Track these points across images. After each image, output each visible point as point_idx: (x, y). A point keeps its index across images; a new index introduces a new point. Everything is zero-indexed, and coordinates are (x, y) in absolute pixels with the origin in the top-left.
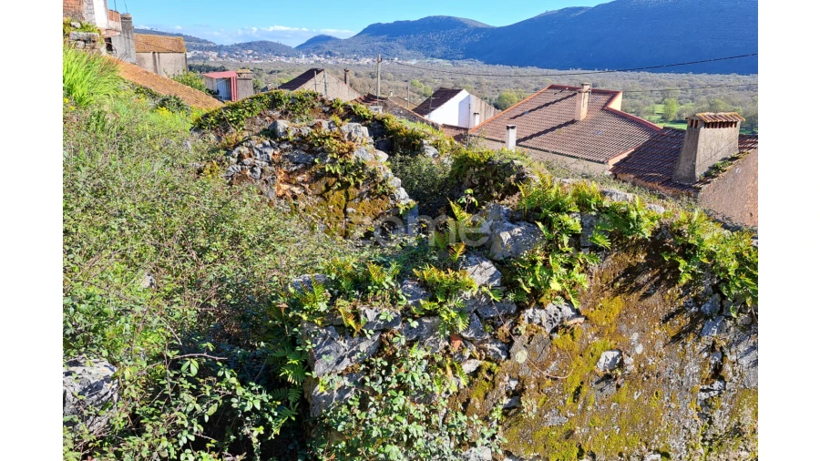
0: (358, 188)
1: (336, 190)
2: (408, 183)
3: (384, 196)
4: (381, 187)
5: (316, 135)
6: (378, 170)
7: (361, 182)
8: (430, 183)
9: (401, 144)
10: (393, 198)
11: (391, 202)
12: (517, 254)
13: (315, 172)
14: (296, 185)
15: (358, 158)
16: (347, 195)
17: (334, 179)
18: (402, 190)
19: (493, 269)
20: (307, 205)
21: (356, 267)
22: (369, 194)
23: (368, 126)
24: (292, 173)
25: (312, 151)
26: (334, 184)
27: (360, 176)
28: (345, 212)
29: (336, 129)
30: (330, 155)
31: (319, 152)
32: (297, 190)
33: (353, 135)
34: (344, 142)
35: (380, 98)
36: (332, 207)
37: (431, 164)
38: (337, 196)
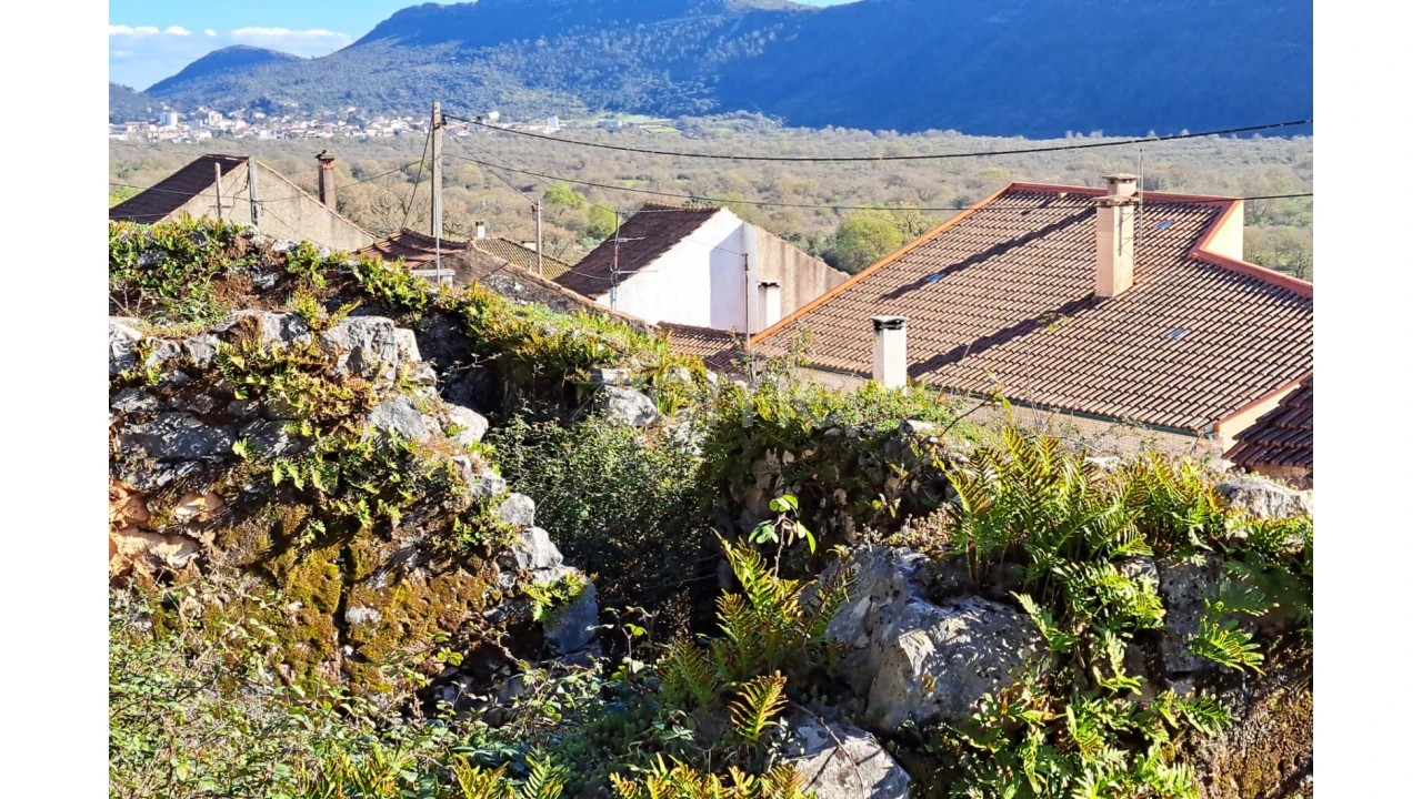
0: (386, 538)
1: (308, 548)
2: (557, 515)
3: (477, 560)
4: (467, 529)
5: (239, 361)
6: (453, 470)
7: (396, 515)
8: (632, 511)
9: (527, 388)
10: (509, 567)
11: (503, 579)
12: (960, 706)
13: (237, 488)
14: (170, 536)
15: (386, 435)
16: (347, 562)
17: (301, 511)
18: (540, 535)
19: (884, 762)
20: (208, 605)
21: (411, 778)
22: (425, 553)
23: (414, 326)
24: (155, 493)
25: (225, 416)
26: (302, 526)
27: (391, 494)
28: (341, 621)
29: (308, 339)
30: (286, 429)
31: (249, 419)
32: (171, 553)
33: (368, 355)
34: (338, 380)
35: (444, 244)
36: (294, 607)
37: (634, 448)
38: (312, 569)
